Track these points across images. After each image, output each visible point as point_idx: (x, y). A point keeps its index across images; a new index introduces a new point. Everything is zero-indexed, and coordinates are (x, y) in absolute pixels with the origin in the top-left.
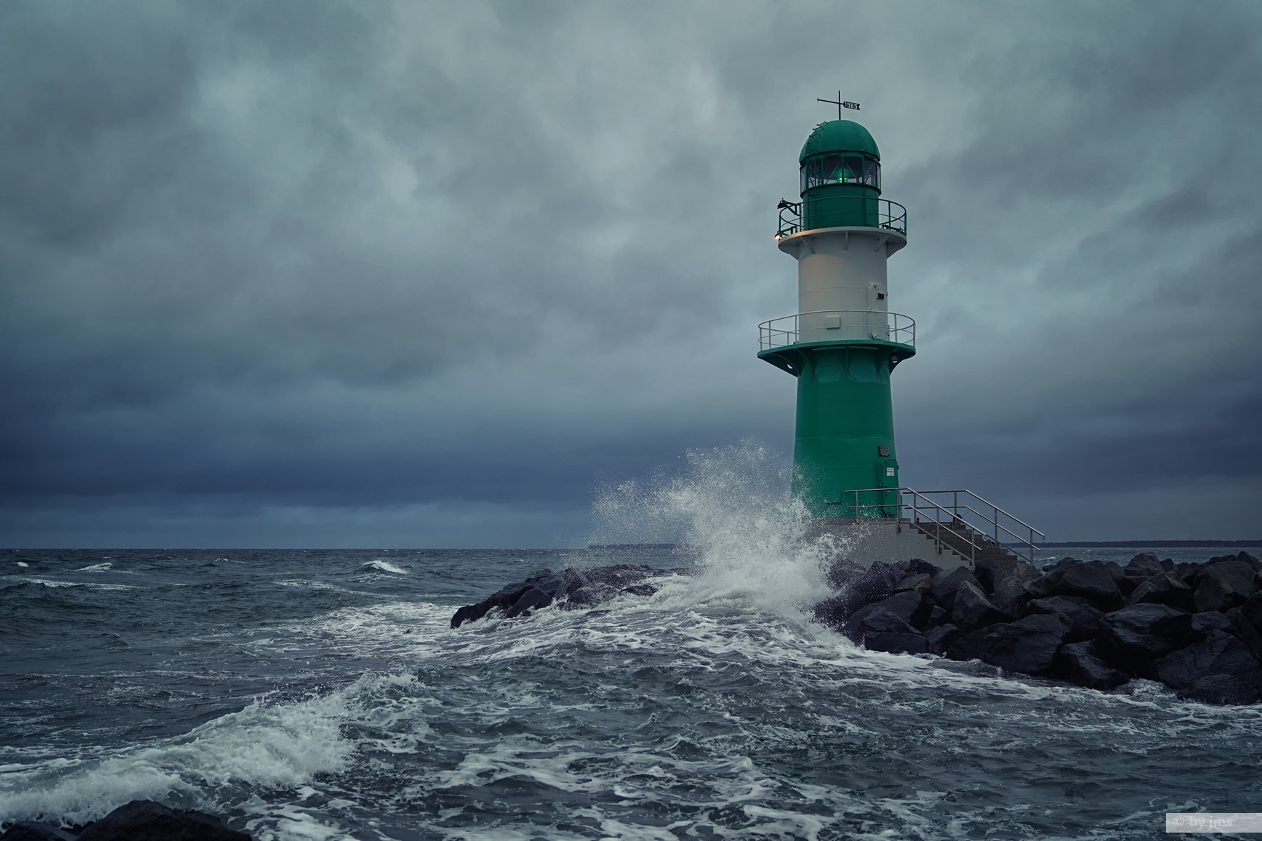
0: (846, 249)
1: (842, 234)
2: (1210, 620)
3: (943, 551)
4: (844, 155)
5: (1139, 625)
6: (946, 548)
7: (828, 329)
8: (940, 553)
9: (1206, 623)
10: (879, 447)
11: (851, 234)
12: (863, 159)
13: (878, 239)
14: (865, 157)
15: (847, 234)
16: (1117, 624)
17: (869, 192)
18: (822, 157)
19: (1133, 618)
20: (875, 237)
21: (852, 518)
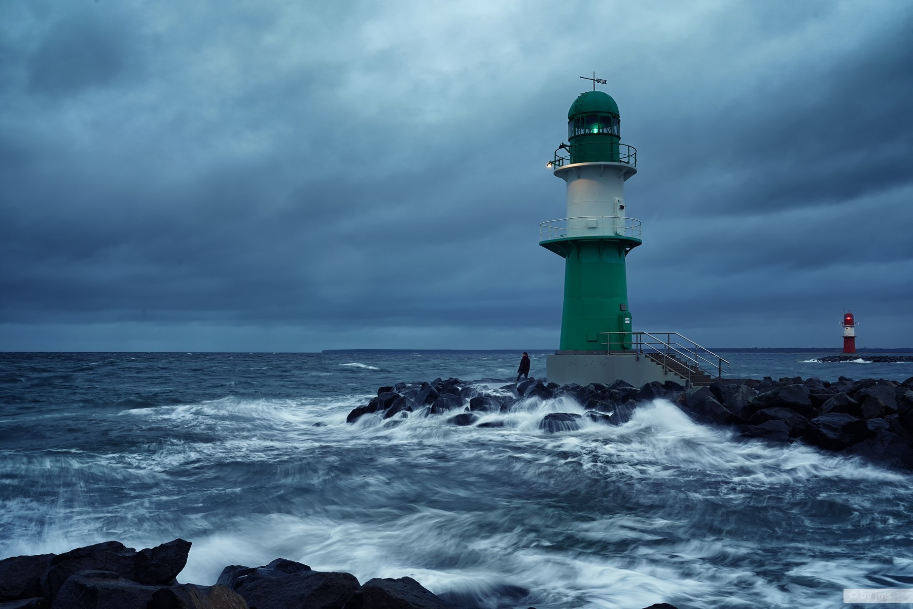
0: (601, 176)
1: (600, 166)
2: (877, 423)
3: (668, 373)
4: (599, 115)
5: (835, 427)
6: (670, 371)
7: (589, 228)
8: (666, 373)
9: (876, 425)
10: (621, 305)
11: (605, 166)
12: (611, 117)
13: (621, 170)
14: (613, 116)
15: (602, 167)
16: (821, 426)
17: (615, 139)
18: (585, 115)
19: (830, 422)
20: (619, 169)
21: (605, 351)
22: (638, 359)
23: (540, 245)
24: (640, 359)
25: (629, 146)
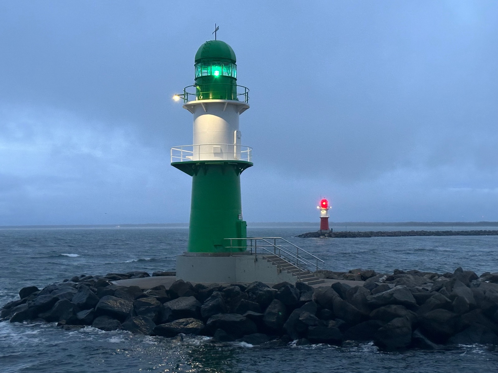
6: (284, 270)
10: (238, 216)
13: (237, 106)
18: (211, 60)
21: (227, 253)
22: (256, 260)
23: (171, 165)
24: (258, 260)
25: (246, 88)
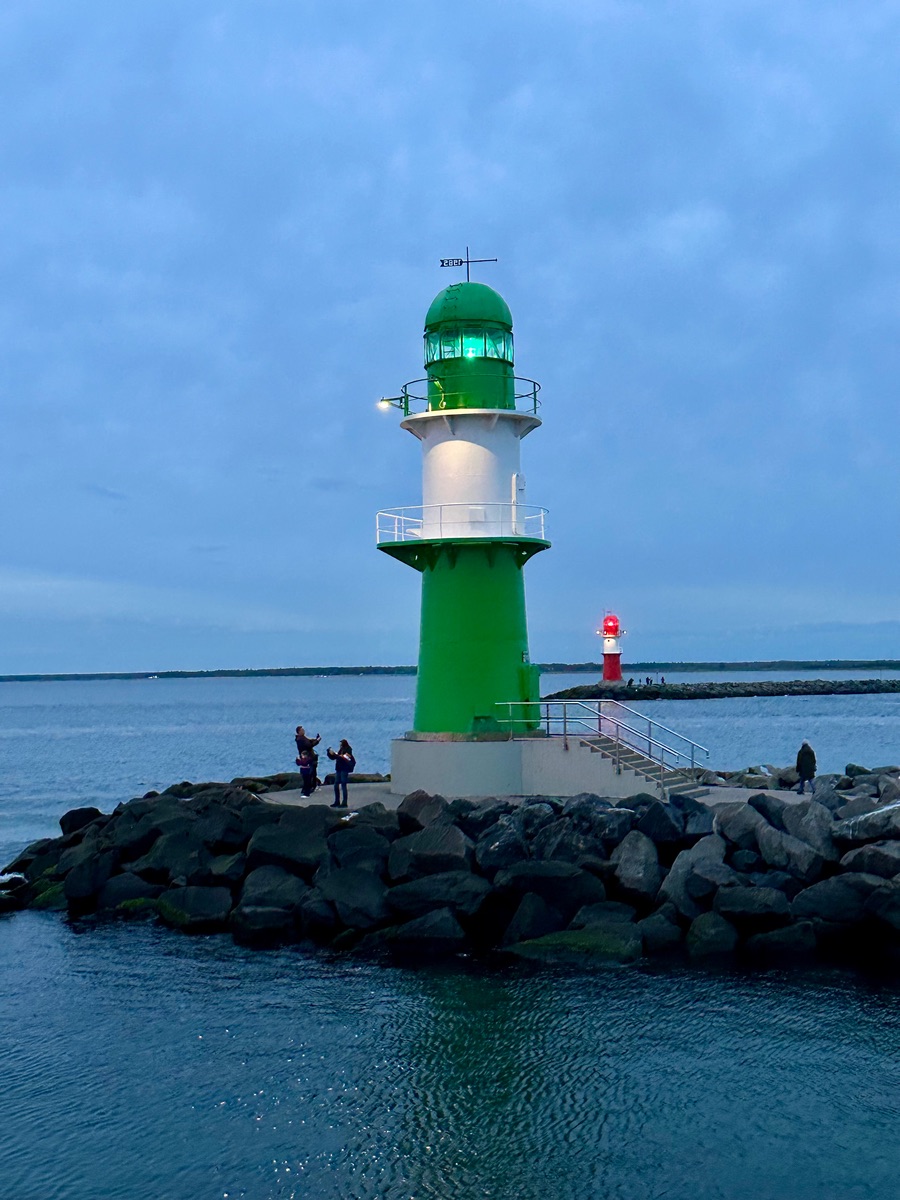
1: (492, 416)
3: (623, 771)
4: (485, 325)
6: (626, 768)
8: (619, 772)
10: (523, 654)
11: (499, 416)
12: (503, 331)
13: (516, 423)
18: (461, 325)
20: (513, 421)
22: (566, 747)
24: (569, 745)
